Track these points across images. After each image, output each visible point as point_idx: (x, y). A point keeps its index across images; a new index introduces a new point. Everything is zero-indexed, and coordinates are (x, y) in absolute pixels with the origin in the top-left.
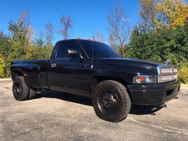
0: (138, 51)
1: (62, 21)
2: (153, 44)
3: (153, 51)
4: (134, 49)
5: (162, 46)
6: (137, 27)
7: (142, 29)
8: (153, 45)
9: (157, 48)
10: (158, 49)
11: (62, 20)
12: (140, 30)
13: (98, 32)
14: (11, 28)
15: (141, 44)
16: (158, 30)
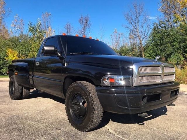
0: (157, 50)
1: (80, 22)
2: (174, 41)
3: (174, 49)
4: (153, 48)
5: (184, 44)
6: (157, 24)
7: (163, 25)
8: (174, 43)
9: (178, 46)
10: (180, 47)
11: (80, 20)
12: (161, 27)
13: (116, 31)
14: (30, 30)
15: (161, 42)
16: (181, 26)
